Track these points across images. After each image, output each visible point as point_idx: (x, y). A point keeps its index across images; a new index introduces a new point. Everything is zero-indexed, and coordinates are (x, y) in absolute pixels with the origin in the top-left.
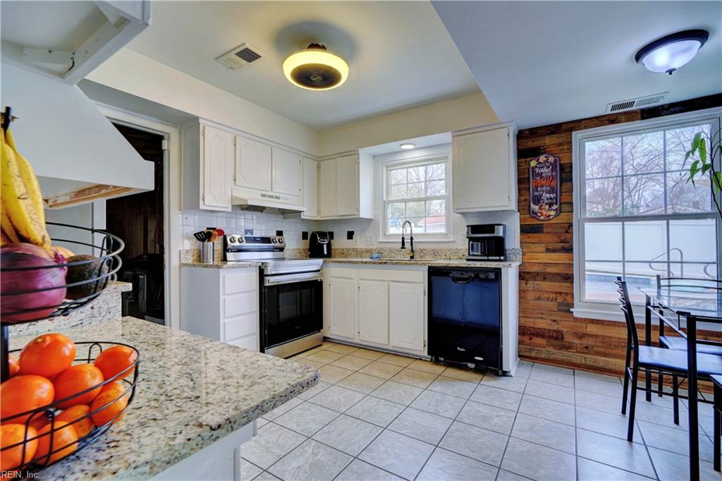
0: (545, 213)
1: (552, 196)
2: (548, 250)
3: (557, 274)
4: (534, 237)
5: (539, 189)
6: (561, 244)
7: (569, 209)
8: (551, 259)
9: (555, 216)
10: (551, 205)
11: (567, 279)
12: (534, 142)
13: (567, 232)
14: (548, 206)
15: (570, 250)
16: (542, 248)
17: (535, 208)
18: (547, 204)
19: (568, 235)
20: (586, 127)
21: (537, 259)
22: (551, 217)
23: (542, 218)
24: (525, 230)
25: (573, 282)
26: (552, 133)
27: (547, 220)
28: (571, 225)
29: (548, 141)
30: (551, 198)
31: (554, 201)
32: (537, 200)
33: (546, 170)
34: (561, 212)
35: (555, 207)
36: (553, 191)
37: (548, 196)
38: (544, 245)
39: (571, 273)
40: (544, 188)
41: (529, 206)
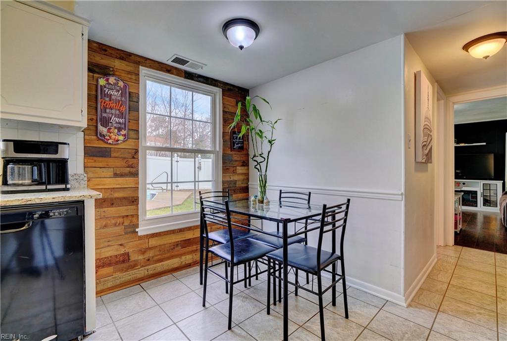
0: (114, 137)
1: (121, 121)
2: (116, 175)
3: (125, 198)
4: (101, 161)
5: (108, 111)
6: (128, 169)
7: (135, 136)
8: (119, 184)
9: (124, 141)
10: (119, 129)
11: (133, 202)
12: (102, 59)
13: (133, 158)
14: (116, 130)
15: (136, 175)
16: (110, 172)
17: (103, 130)
18: (115, 128)
19: (134, 161)
20: (150, 67)
21: (104, 185)
22: (119, 142)
23: (110, 141)
24: (90, 152)
25: (138, 204)
26: (122, 58)
27: (115, 144)
28: (137, 151)
29: (117, 64)
30: (120, 123)
31: (123, 126)
32: (106, 122)
33: (115, 93)
34: (128, 138)
35: (123, 132)
36: (121, 116)
37: (117, 120)
38: (112, 169)
39: (137, 195)
40: (113, 111)
41: (97, 127)
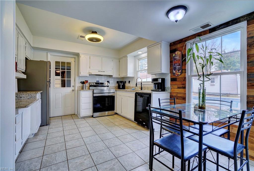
0: (177, 73)
1: (179, 67)
2: (178, 88)
3: (181, 97)
4: (175, 82)
5: (175, 64)
6: (182, 85)
7: (185, 72)
8: (179, 91)
9: (180, 75)
10: (179, 70)
11: (184, 99)
12: (174, 47)
13: (184, 81)
14: (178, 71)
15: (185, 88)
16: (176, 87)
17: (174, 71)
18: (178, 70)
19: (184, 82)
21: (175, 91)
22: (179, 75)
23: (176, 75)
24: (173, 80)
25: (185, 100)
26: (180, 43)
27: (178, 76)
28: (185, 78)
29: (179, 46)
30: (179, 68)
31: (180, 69)
32: (175, 69)
33: (178, 57)
34: (182, 73)
35: (180, 71)
36: (179, 65)
37: (178, 67)
38: (177, 86)
39: (185, 96)
40: (177, 64)
41: (173, 71)
